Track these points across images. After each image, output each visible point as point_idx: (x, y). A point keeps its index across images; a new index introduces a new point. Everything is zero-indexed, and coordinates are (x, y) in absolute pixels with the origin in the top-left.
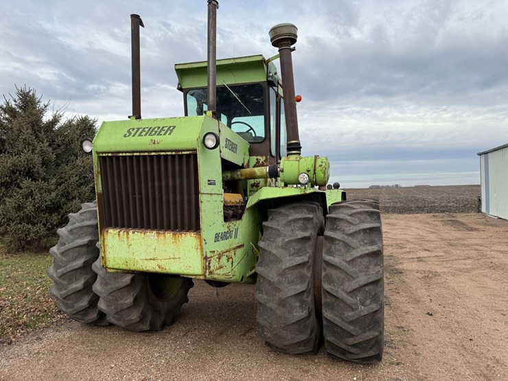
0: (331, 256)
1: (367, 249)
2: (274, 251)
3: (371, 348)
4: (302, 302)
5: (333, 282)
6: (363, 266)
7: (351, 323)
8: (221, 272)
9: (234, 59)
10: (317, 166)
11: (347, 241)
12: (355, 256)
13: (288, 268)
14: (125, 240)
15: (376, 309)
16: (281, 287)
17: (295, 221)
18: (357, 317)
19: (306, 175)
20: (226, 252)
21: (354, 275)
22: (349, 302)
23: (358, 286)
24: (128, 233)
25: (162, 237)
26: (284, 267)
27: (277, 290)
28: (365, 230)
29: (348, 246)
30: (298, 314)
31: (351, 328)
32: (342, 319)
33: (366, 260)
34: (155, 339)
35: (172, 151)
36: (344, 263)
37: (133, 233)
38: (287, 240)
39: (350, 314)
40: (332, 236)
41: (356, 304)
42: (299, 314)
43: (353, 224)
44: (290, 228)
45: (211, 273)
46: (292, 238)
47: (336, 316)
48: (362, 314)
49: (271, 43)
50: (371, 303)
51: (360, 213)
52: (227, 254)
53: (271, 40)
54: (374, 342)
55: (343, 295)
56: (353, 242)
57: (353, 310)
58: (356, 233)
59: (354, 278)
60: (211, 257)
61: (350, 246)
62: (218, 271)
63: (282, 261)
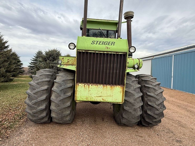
2: (131, 92)
5: (152, 102)
11: (154, 88)
13: (137, 98)
14: (88, 88)
16: (135, 105)
18: (159, 113)
19: (137, 65)
21: (159, 99)
22: (157, 108)
23: (160, 103)
24: (89, 86)
25: (105, 87)
27: (134, 105)
30: (139, 113)
31: (156, 116)
32: (154, 114)
34: (72, 126)
35: (114, 52)
36: (155, 96)
37: (92, 85)
39: (157, 112)
40: (149, 86)
43: (153, 82)
44: (134, 83)
46: (137, 87)
48: (161, 112)
49: (124, 18)
50: (163, 108)
53: (124, 17)
55: (155, 106)
56: (156, 88)
57: (158, 110)
58: (156, 85)
61: (156, 90)
63: (134, 95)
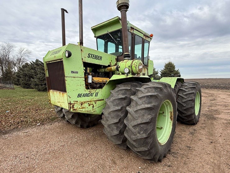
0: (130, 107)
1: (145, 106)
2: (108, 103)
3: (147, 155)
4: (118, 127)
5: (128, 120)
6: (141, 114)
7: (134, 141)
8: (84, 110)
9: (108, 20)
10: (133, 64)
12: (138, 109)
13: (112, 111)
14: (53, 94)
15: (145, 137)
17: (121, 90)
18: (136, 139)
19: (128, 69)
20: (88, 102)
21: (136, 118)
22: (133, 131)
23: (137, 124)
25: (60, 94)
26: (110, 111)
27: (107, 120)
28: (147, 96)
29: (137, 104)
31: (134, 143)
33: (144, 111)
37: (55, 92)
38: (114, 99)
39: (133, 137)
41: (136, 133)
42: (116, 132)
43: (143, 93)
45: (74, 110)
47: (129, 136)
48: (138, 138)
50: (143, 134)
51: (150, 88)
52: (89, 103)
54: (148, 153)
55: (131, 127)
56: (140, 102)
57: (135, 135)
59: (136, 120)
60: (75, 103)
62: (81, 110)
63: (110, 108)
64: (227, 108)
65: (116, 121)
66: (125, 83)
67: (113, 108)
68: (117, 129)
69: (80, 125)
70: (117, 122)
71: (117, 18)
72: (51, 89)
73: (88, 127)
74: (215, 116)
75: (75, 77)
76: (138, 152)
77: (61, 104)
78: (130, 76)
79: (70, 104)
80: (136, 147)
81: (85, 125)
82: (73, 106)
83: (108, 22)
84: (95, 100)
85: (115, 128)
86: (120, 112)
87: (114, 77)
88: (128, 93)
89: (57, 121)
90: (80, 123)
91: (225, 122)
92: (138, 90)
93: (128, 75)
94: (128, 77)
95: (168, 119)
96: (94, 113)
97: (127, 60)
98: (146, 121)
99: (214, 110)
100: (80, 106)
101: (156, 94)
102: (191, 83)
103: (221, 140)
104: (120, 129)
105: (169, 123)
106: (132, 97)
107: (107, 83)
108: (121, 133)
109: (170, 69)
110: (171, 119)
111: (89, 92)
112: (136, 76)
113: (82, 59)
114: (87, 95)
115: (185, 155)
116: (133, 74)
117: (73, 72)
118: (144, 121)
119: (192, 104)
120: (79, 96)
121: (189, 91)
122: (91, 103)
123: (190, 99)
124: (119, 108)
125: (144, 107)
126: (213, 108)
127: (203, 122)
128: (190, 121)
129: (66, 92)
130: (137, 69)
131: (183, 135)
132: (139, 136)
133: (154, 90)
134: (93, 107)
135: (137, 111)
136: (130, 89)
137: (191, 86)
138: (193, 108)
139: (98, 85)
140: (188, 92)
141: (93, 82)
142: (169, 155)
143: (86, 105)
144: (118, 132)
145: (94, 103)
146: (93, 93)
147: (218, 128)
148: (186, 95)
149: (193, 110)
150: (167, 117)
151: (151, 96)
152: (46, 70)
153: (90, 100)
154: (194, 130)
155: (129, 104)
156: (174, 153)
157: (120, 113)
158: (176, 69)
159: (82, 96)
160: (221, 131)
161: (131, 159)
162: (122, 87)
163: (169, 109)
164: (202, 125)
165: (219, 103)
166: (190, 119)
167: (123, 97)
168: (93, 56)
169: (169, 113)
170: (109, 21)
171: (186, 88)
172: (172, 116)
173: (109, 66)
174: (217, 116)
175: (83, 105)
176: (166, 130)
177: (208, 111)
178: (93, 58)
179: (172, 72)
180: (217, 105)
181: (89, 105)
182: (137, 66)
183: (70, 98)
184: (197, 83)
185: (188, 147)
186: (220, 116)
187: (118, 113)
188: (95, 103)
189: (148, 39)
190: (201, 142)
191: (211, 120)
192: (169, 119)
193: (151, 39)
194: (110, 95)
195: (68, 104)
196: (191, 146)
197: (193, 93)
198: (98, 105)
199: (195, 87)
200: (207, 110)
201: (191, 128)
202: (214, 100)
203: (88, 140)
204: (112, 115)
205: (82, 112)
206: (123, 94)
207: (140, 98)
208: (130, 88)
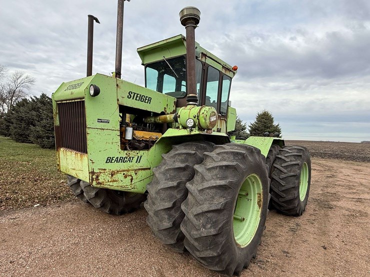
0: (192, 184)
1: (216, 183)
2: (157, 175)
3: (216, 265)
4: (170, 216)
6: (209, 196)
7: (196, 239)
8: (115, 184)
10: (201, 113)
11: (204, 174)
12: (204, 187)
14: (66, 155)
15: (214, 233)
16: (156, 202)
17: (179, 154)
18: (199, 236)
19: (192, 120)
20: (124, 171)
21: (200, 202)
22: (194, 223)
23: (201, 211)
25: (77, 155)
26: (159, 188)
27: (154, 204)
28: (221, 167)
29: (203, 179)
31: (196, 244)
32: (190, 235)
33: (213, 191)
35: (79, 99)
36: (197, 192)
37: (68, 151)
38: (167, 168)
39: (195, 233)
41: (199, 226)
42: (167, 224)
43: (215, 161)
44: (174, 159)
45: (99, 183)
47: (188, 232)
48: (203, 235)
50: (210, 228)
51: (227, 153)
52: (125, 172)
54: (217, 260)
55: (191, 217)
56: (208, 175)
57: (197, 230)
58: (213, 168)
59: (200, 205)
60: (100, 173)
61: (205, 179)
62: (111, 184)
64: (351, 191)
65: (168, 205)
66: (188, 143)
67: (164, 184)
68: (169, 219)
69: (108, 210)
70: (170, 206)
71: (180, 37)
72: (63, 146)
73: (122, 213)
74: (331, 203)
75: (104, 129)
76: (202, 258)
77: (77, 172)
78: (196, 132)
79: (93, 173)
80: (199, 251)
81: (117, 211)
82: (97, 177)
83: (165, 42)
84: (136, 168)
85: (166, 217)
86: (176, 191)
87: (170, 133)
88: (190, 159)
89: (70, 201)
90: (109, 206)
91: (347, 213)
92: (207, 156)
93: (192, 130)
94: (193, 133)
95: (254, 205)
96: (132, 190)
97: (192, 106)
98: (216, 208)
99: (332, 194)
100: (108, 178)
101: (234, 163)
102: (295, 149)
103: (337, 243)
104: (174, 219)
105: (255, 212)
106: (197, 167)
107: (158, 142)
108: (176, 225)
109: (265, 123)
110: (260, 206)
111: (127, 154)
112: (205, 133)
113: (118, 100)
114: (122, 160)
115: (279, 266)
116: (201, 129)
117: (100, 121)
118: (213, 208)
119: (294, 183)
120: (109, 160)
121: (291, 161)
122: (129, 173)
123: (292, 174)
124: (175, 184)
125: (215, 185)
126: (329, 190)
127: (311, 212)
128: (291, 209)
129: (87, 153)
130: (208, 121)
131: (278, 233)
132: (204, 232)
133: (232, 157)
134: (132, 180)
135: (202, 190)
136: (194, 154)
137: (294, 152)
138: (297, 188)
139: (143, 145)
140: (290, 163)
141: (133, 138)
142: (253, 265)
143: (120, 176)
144: (171, 223)
145: (133, 174)
146: (133, 158)
147: (335, 223)
148: (286, 167)
149: (296, 192)
150: (252, 201)
151: (227, 167)
152: (56, 113)
153: (126, 169)
154: (297, 225)
155: (191, 178)
156: (261, 261)
157: (175, 193)
158: (275, 123)
159: (113, 161)
160: (338, 228)
161: (190, 270)
162: (181, 149)
163: (256, 189)
164: (311, 218)
165: (339, 182)
166: (291, 207)
167: (182, 165)
168: (137, 97)
169: (257, 196)
170: (167, 41)
171: (286, 155)
172: (260, 200)
173: (163, 113)
174: (335, 203)
175: (114, 176)
176: (250, 222)
177: (322, 195)
178: (136, 99)
179: (268, 127)
180: (336, 185)
181: (126, 177)
182: (208, 117)
183: (93, 163)
184: (304, 148)
185: (284, 252)
186: (339, 204)
187: (173, 193)
188: (136, 174)
189: (230, 74)
190: (306, 245)
191: (324, 209)
192: (256, 206)
193: (234, 73)
194: (161, 162)
195: (89, 173)
196: (290, 251)
197: (298, 164)
198: (140, 177)
199: (301, 156)
200: (320, 192)
201: (293, 222)
202: (333, 176)
203: (121, 235)
204: (163, 195)
205: (112, 188)
206: (182, 162)
207: (209, 170)
208: (193, 152)
